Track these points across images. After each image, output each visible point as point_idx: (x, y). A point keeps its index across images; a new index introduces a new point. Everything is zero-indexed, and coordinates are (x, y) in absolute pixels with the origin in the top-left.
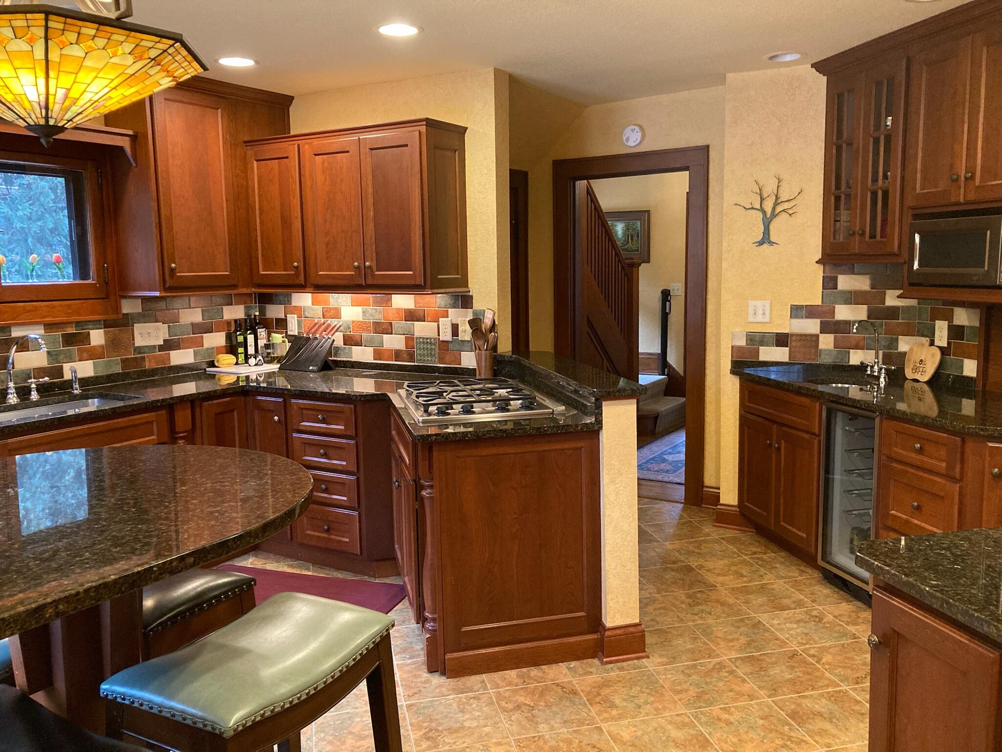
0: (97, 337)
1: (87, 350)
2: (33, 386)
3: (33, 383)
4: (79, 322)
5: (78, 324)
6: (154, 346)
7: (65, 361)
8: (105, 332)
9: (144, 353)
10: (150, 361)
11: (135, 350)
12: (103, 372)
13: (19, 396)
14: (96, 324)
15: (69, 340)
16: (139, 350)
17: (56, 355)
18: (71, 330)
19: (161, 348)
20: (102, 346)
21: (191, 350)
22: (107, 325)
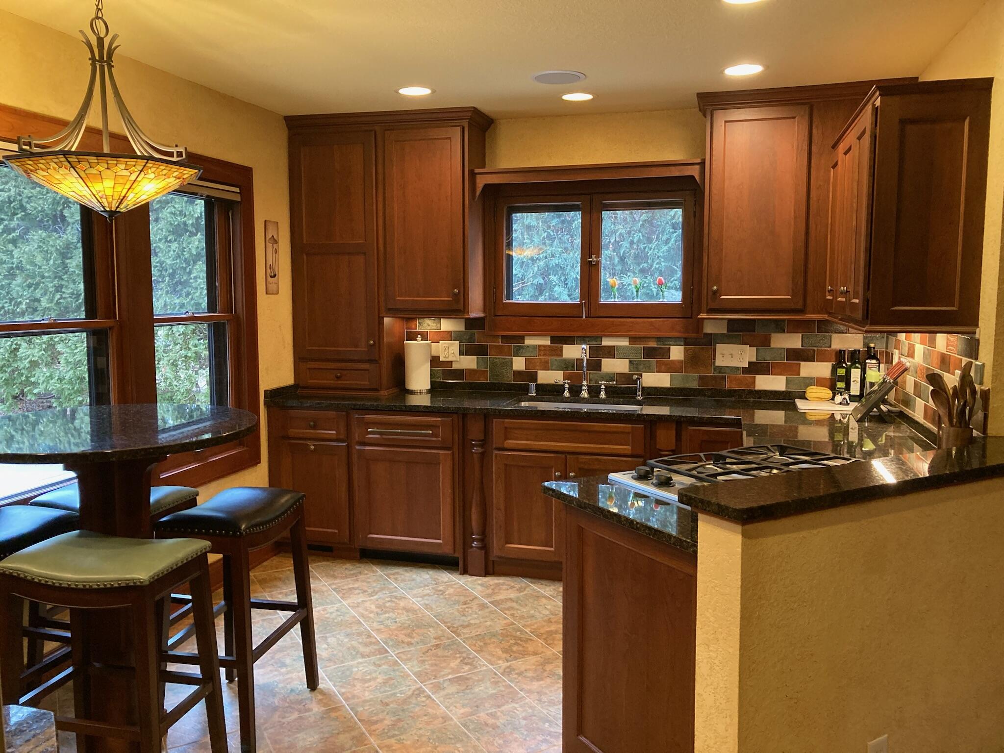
0: (677, 353)
1: (666, 364)
2: (603, 387)
3: (603, 384)
4: (659, 338)
5: (659, 339)
6: (738, 368)
7: (644, 370)
8: (685, 348)
9: (725, 373)
10: (731, 381)
11: (715, 370)
12: (678, 385)
13: (589, 393)
14: (676, 341)
15: (650, 353)
16: (720, 369)
17: (637, 364)
18: (653, 344)
19: (745, 371)
20: (682, 362)
21: (784, 377)
22: (687, 342)
